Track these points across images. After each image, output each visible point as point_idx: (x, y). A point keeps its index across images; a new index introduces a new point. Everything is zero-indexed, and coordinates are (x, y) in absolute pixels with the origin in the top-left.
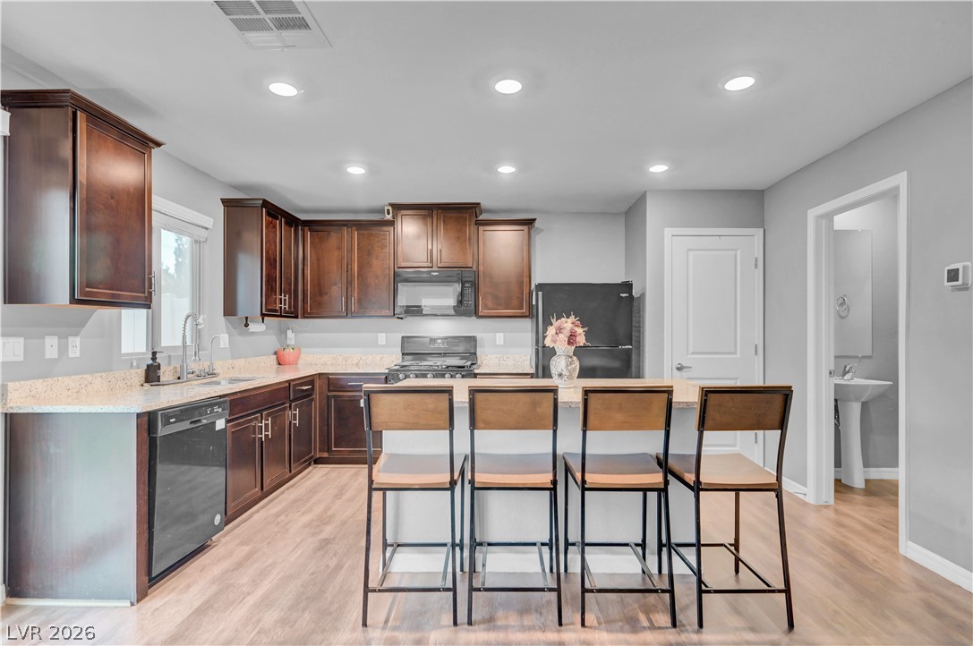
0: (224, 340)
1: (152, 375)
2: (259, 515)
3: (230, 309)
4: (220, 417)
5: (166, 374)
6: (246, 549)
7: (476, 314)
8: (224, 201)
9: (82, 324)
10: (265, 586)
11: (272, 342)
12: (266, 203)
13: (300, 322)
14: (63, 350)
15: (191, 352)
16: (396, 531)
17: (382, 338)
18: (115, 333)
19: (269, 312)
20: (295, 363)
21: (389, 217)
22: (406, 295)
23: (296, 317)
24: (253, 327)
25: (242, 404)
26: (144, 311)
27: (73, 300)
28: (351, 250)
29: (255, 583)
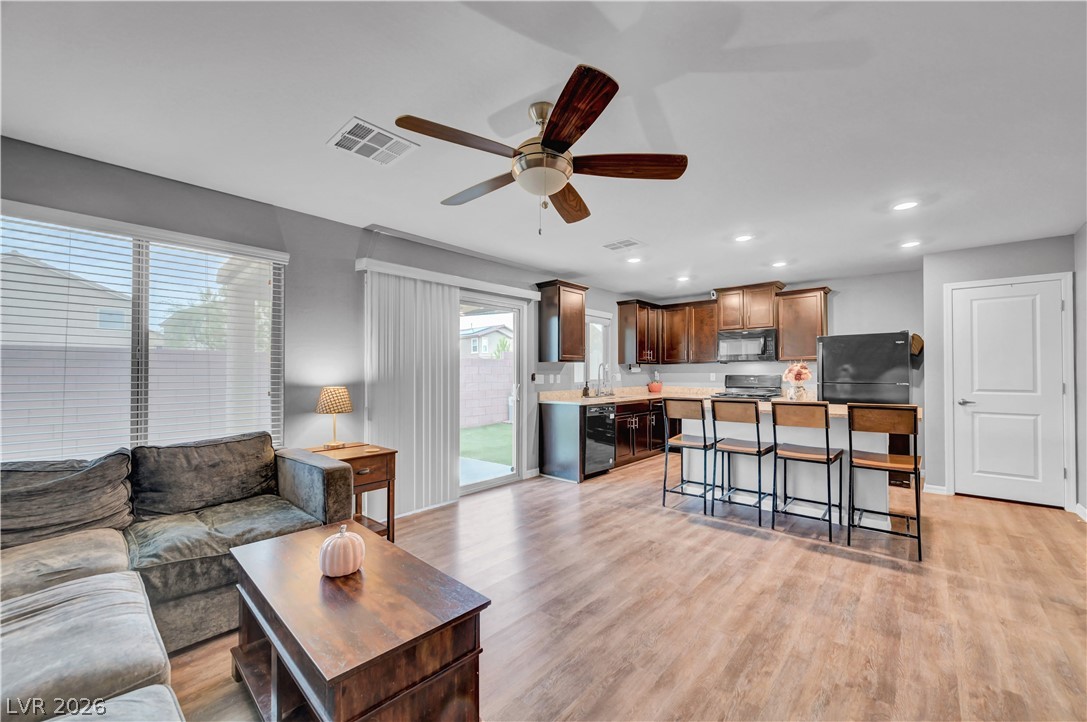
0: (619, 377)
1: (586, 393)
2: (631, 467)
3: (622, 360)
4: (612, 412)
5: (591, 392)
6: (622, 477)
7: (777, 359)
8: (619, 303)
9: (561, 369)
10: (627, 489)
11: (646, 378)
12: (638, 302)
13: (660, 367)
14: (555, 380)
15: (601, 383)
16: (689, 475)
17: (713, 376)
18: (571, 372)
19: (640, 361)
20: (659, 391)
21: (714, 298)
22: (725, 348)
23: (658, 363)
24: (633, 370)
25: (625, 409)
26: (582, 364)
27: (559, 360)
28: (690, 321)
29: (623, 487)
